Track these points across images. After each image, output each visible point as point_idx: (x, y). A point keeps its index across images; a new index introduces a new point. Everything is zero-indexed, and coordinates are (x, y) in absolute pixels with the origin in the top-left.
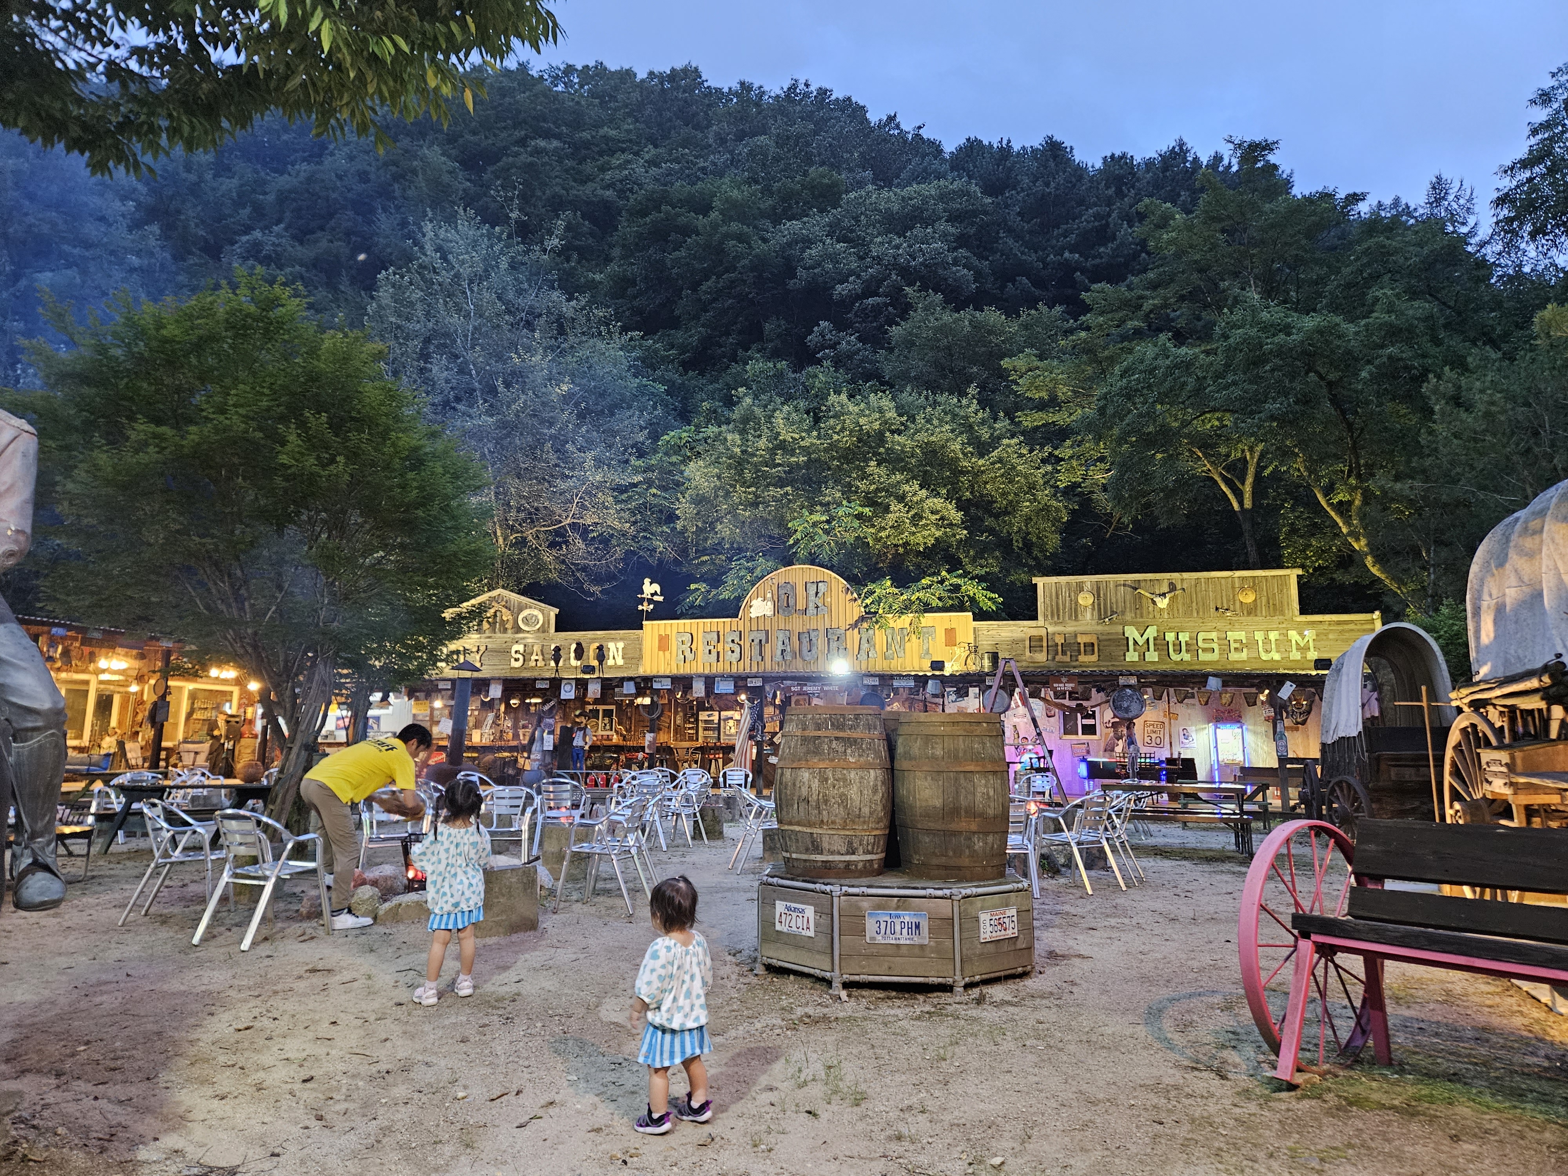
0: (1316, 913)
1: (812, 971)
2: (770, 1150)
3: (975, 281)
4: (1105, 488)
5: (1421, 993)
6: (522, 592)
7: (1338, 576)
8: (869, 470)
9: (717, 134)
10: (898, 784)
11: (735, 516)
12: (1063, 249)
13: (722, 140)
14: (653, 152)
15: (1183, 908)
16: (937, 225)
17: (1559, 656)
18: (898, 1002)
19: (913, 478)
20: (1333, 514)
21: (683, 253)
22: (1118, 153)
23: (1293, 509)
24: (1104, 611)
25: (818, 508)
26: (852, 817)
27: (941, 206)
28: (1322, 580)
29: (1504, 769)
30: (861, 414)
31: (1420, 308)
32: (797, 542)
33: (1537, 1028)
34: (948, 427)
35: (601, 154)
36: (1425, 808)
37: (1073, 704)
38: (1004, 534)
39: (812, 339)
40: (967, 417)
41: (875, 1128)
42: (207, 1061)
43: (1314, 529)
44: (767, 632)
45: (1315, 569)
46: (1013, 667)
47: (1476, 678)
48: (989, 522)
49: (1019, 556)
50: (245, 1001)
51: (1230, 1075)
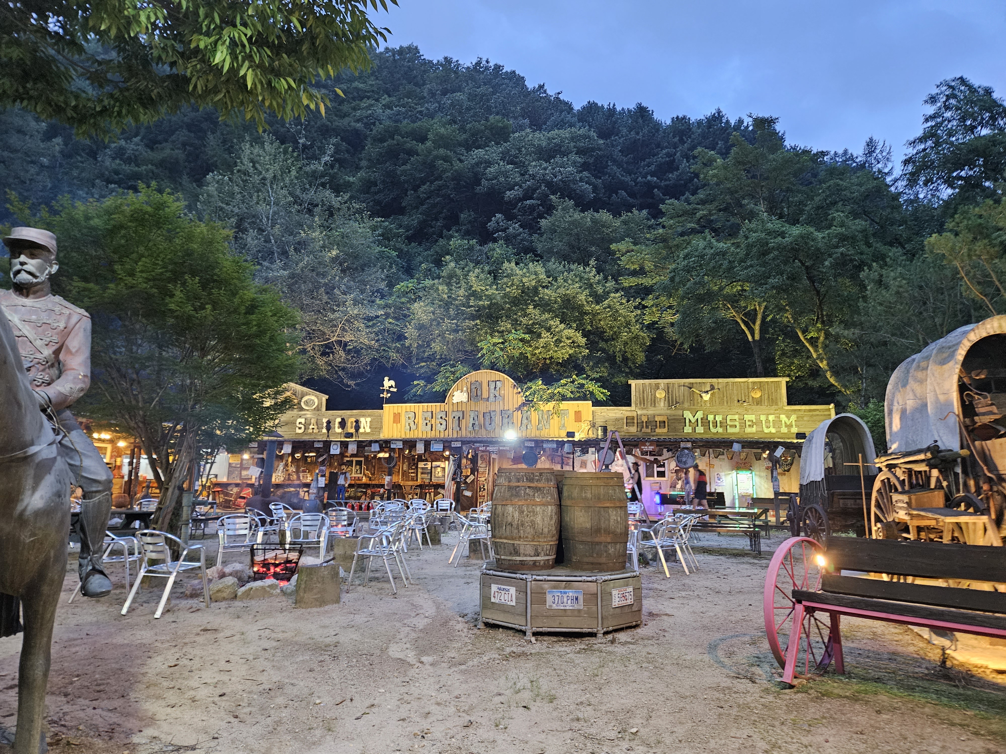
0: (804, 589)
1: (514, 626)
2: (506, 728)
3: (593, 192)
4: (672, 325)
5: (859, 634)
6: (303, 384)
7: (810, 383)
8: (528, 311)
9: (430, 90)
10: (564, 515)
11: (444, 338)
12: (647, 174)
13: (433, 94)
14: (388, 99)
15: (723, 585)
16: (570, 156)
17: (936, 441)
18: (565, 644)
19: (556, 316)
20: (807, 345)
21: (408, 167)
22: (681, 116)
23: (784, 341)
24: (672, 402)
25: (496, 334)
26: (538, 534)
27: (572, 144)
28: (800, 384)
29: (905, 505)
30: (524, 276)
31: (860, 224)
32: (483, 355)
33: (921, 652)
34: (577, 285)
35: (354, 99)
36: (859, 524)
37: (652, 458)
38: (611, 352)
39: (491, 225)
40: (589, 279)
41: (563, 715)
42: (155, 685)
43: (796, 353)
44: (463, 412)
45: (796, 378)
46: (618, 436)
47: (890, 451)
48: (602, 344)
49: (619, 366)
50: (168, 649)
51: (757, 681)
